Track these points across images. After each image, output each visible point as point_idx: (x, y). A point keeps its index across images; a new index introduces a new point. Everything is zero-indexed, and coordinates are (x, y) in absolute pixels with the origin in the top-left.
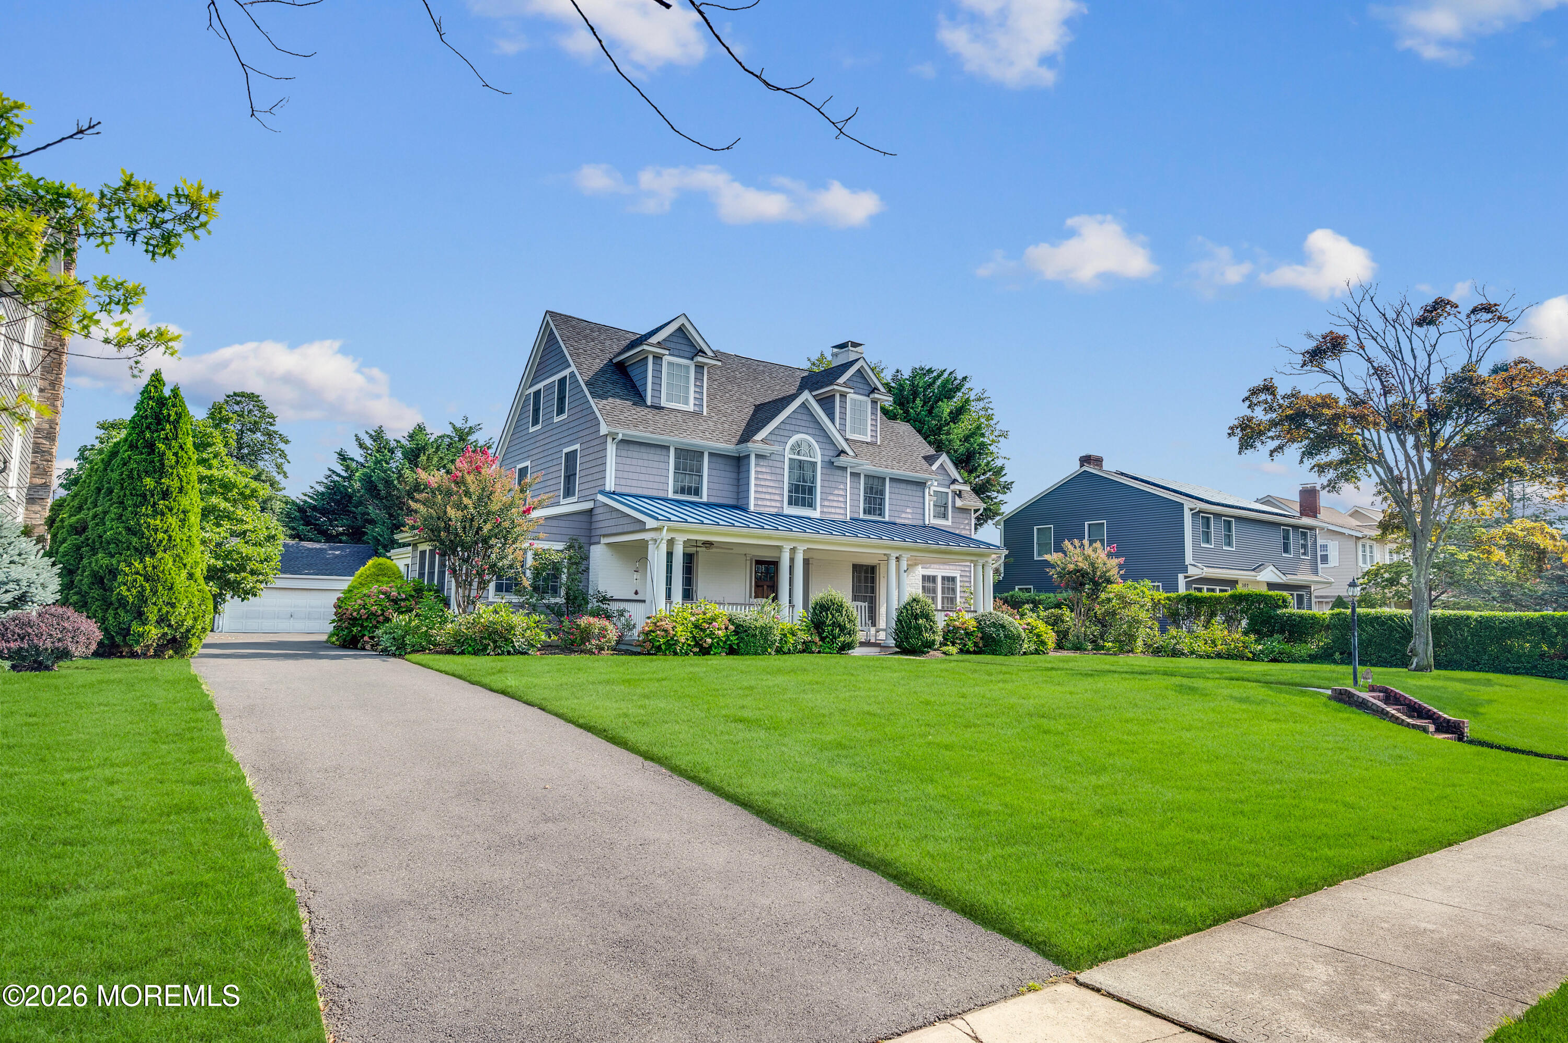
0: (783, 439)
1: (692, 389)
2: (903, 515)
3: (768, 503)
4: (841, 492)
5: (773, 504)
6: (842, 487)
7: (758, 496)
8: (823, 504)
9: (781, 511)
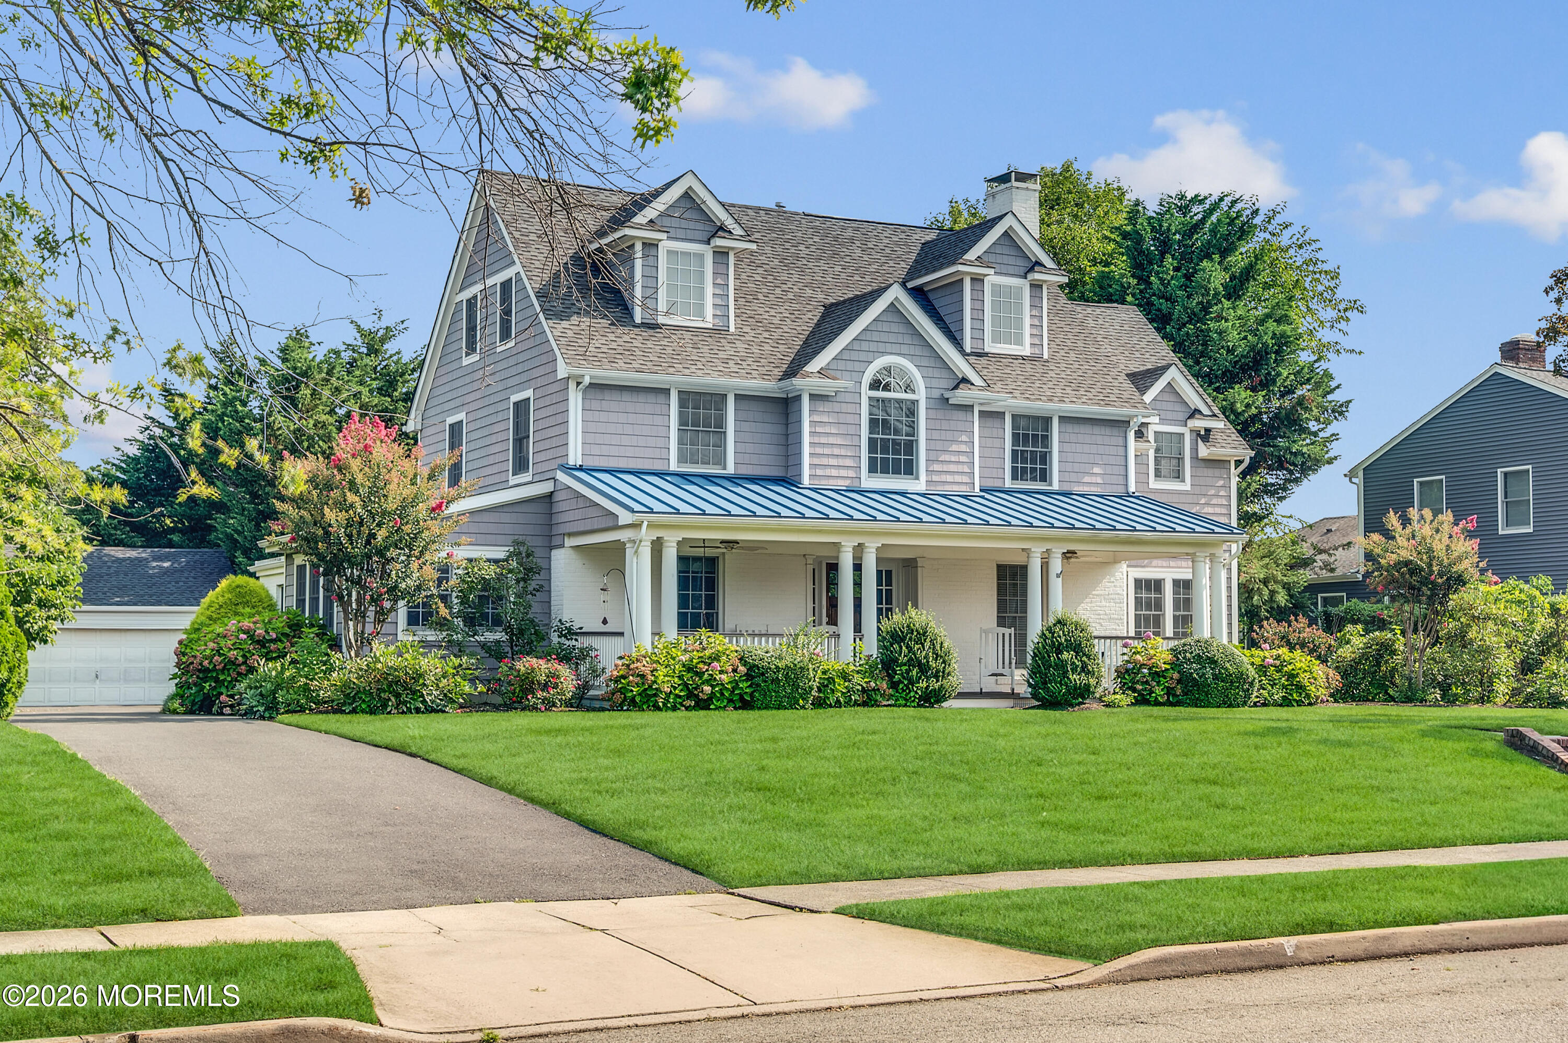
0: (858, 367)
1: (709, 290)
2: (1087, 479)
3: (834, 472)
4: (963, 448)
5: (843, 473)
6: (964, 438)
7: (816, 461)
8: (931, 469)
9: (856, 483)
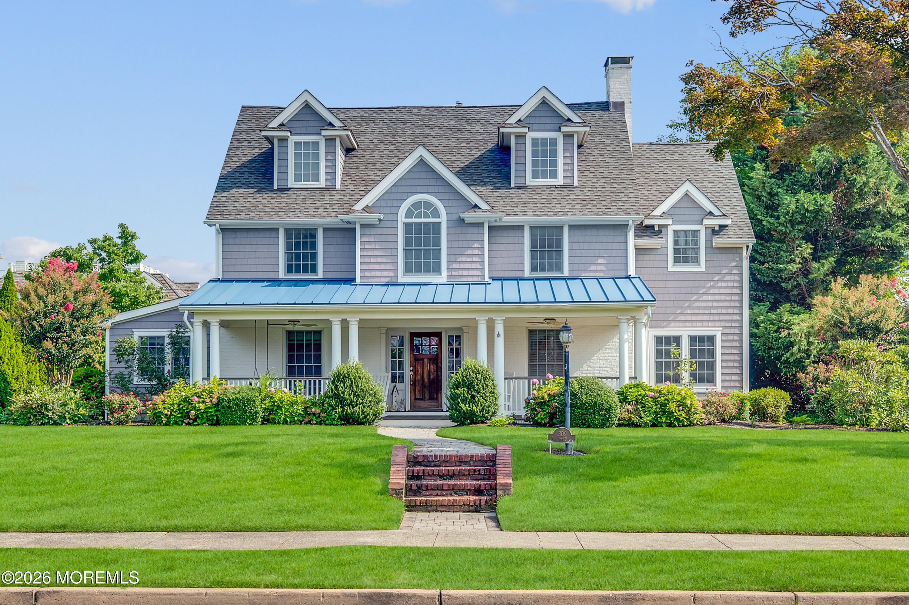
0: (395, 203)
1: (322, 164)
3: (378, 274)
4: (476, 252)
5: (385, 273)
6: (477, 245)
7: (365, 267)
8: (451, 267)
9: (394, 280)
